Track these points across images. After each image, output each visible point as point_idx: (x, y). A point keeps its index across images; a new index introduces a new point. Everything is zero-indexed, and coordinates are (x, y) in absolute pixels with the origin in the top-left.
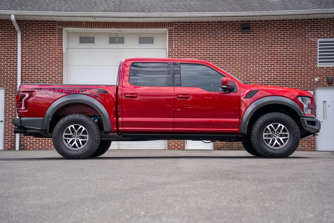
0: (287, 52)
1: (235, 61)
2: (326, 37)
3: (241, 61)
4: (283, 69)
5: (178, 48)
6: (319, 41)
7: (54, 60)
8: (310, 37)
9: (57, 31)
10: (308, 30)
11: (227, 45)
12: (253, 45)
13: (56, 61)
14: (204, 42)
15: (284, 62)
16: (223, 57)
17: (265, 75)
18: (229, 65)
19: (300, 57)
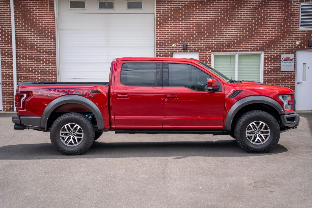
0: (270, 17)
1: (220, 26)
3: (226, 26)
4: (266, 33)
5: (166, 13)
7: (46, 25)
8: (292, 1)
11: (213, 10)
12: (237, 10)
13: (48, 26)
14: (191, 7)
15: (267, 27)
16: (209, 22)
17: (249, 39)
18: (214, 30)
19: (283, 21)
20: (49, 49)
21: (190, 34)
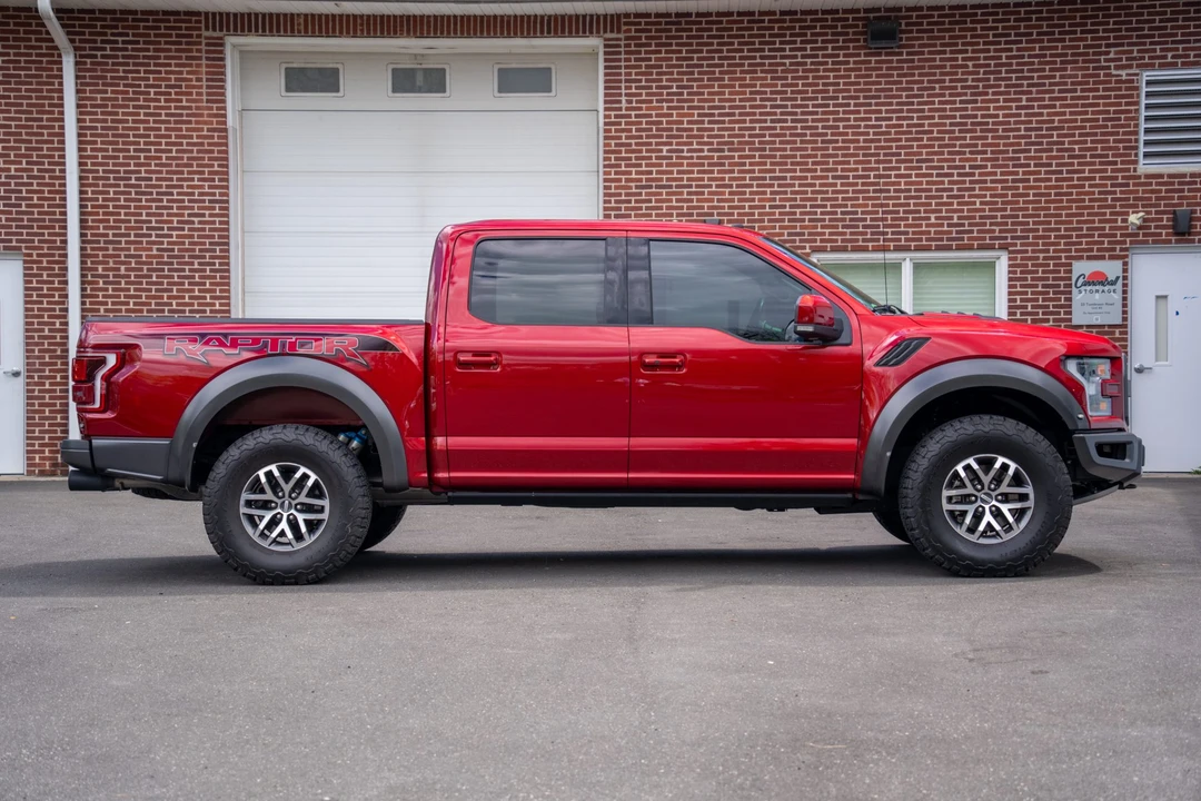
0: (1031, 122)
1: (843, 155)
2: (1173, 65)
3: (864, 155)
4: (1014, 181)
5: (640, 109)
6: (1145, 79)
7: (195, 155)
8: (1112, 64)
9: (203, 47)
10: (1109, 38)
11: (816, 99)
12: (907, 97)
13: (203, 159)
14: (734, 86)
15: (1019, 159)
16: (802, 142)
17: (952, 204)
18: (822, 170)
19: (1077, 138)
20: (204, 244)
21: (731, 186)
